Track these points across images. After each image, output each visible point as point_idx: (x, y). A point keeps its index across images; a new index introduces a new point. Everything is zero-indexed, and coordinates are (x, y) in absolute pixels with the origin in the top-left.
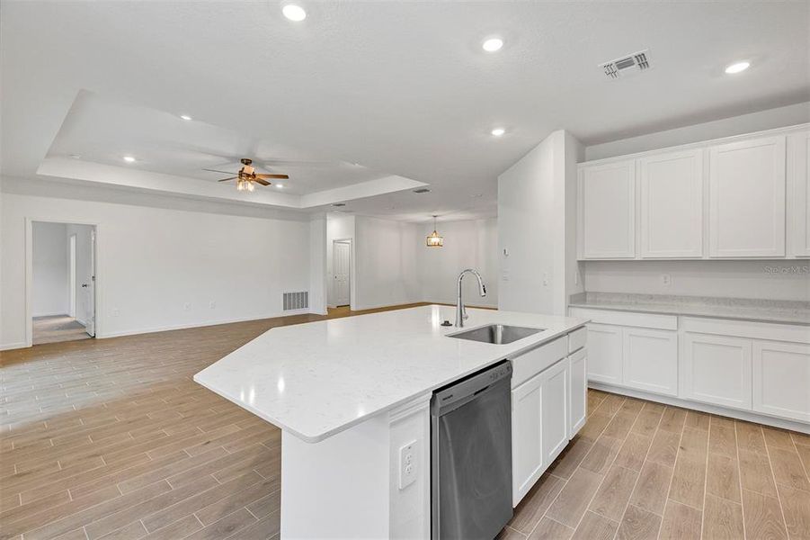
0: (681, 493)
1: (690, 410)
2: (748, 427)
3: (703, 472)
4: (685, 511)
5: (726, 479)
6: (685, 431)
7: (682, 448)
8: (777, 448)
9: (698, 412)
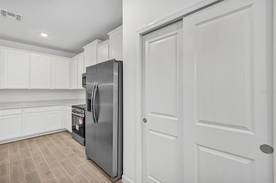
0: (38, 161)
1: (26, 139)
2: (44, 136)
3: (40, 153)
4: (42, 164)
5: (46, 151)
6: (28, 146)
7: (30, 150)
8: (52, 138)
9: (30, 138)
